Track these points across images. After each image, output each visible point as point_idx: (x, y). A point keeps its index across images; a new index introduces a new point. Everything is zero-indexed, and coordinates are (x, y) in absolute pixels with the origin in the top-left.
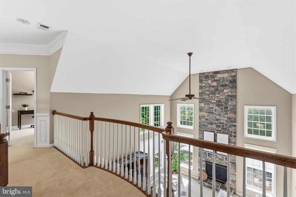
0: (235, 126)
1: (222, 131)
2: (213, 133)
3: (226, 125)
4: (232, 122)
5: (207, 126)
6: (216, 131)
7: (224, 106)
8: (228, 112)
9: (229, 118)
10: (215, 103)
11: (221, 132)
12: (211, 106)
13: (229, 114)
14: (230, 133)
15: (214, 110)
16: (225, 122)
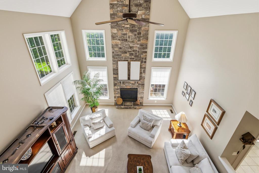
0: (146, 52)
1: (135, 58)
2: (127, 62)
3: (139, 52)
4: (144, 48)
5: (121, 55)
6: (129, 60)
7: (138, 32)
8: (141, 39)
9: (141, 45)
10: (129, 28)
11: (134, 60)
12: (124, 32)
13: (141, 41)
14: (142, 59)
15: (127, 36)
16: (137, 49)
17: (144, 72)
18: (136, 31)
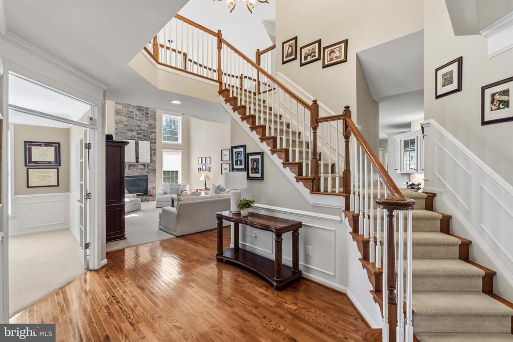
1: (144, 138)
2: (135, 141)
3: (147, 132)
4: (153, 128)
5: (126, 133)
6: (136, 139)
7: (145, 111)
8: (149, 119)
9: (150, 125)
11: (142, 139)
12: (131, 109)
14: (151, 139)
15: (134, 114)
16: (145, 129)
17: (155, 154)
18: (144, 111)
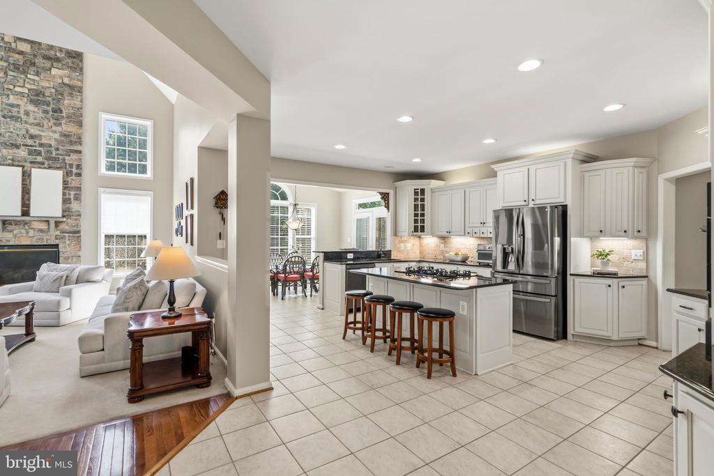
0: (80, 152)
1: (46, 163)
2: (20, 168)
3: (57, 149)
4: (71, 143)
6: (27, 164)
7: (52, 106)
8: (63, 121)
9: (64, 135)
10: (26, 95)
11: (43, 166)
12: (13, 100)
13: (64, 126)
14: (68, 167)
15: (22, 111)
17: (78, 198)
